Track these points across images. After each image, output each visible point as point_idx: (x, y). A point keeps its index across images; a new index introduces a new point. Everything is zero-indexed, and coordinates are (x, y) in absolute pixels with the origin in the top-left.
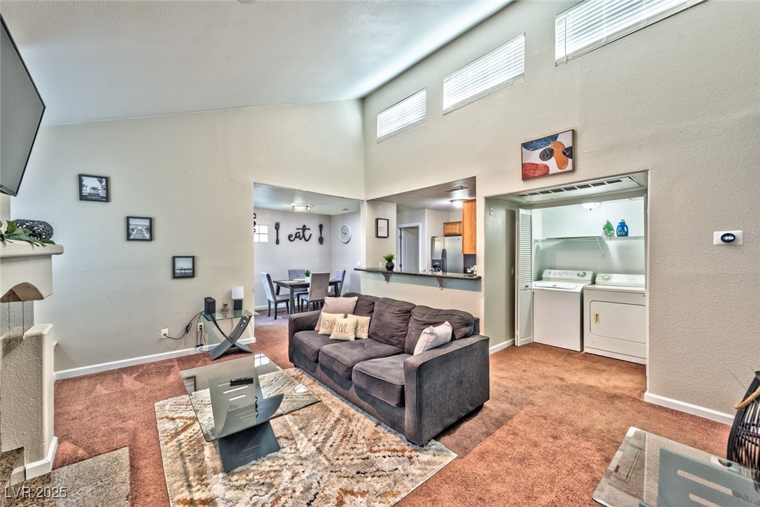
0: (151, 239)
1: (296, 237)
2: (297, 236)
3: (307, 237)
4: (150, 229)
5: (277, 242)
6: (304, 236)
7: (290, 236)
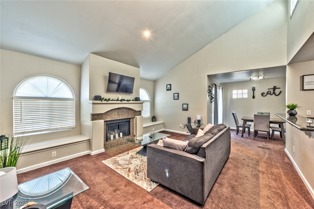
0: (178, 99)
1: (267, 93)
2: (269, 93)
3: (277, 93)
4: (178, 96)
5: (254, 97)
6: (274, 93)
7: (262, 94)
